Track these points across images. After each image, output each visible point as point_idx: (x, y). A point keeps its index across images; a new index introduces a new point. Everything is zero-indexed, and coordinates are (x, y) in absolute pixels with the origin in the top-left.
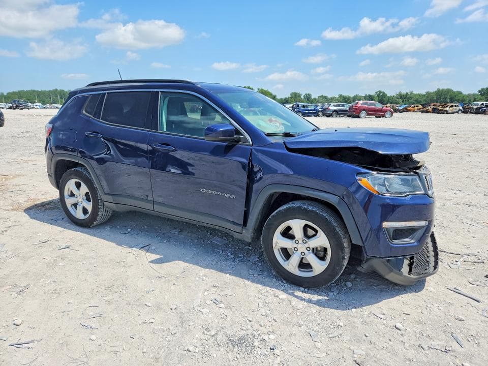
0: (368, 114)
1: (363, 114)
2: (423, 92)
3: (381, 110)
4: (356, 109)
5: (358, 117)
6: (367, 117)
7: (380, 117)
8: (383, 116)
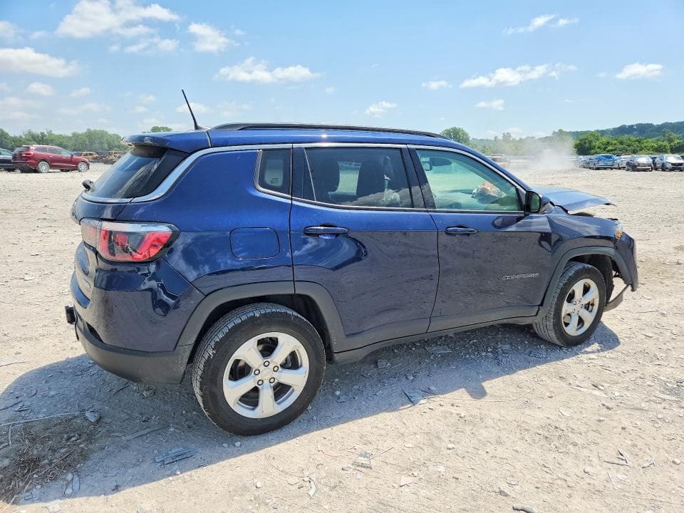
0: (52, 167)
1: (43, 166)
2: (69, 134)
3: (70, 161)
4: (29, 158)
5: (36, 171)
6: (50, 171)
7: (68, 171)
8: (76, 169)
